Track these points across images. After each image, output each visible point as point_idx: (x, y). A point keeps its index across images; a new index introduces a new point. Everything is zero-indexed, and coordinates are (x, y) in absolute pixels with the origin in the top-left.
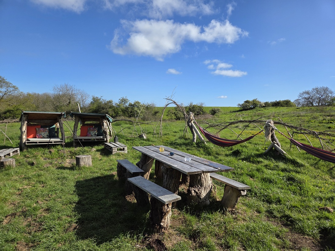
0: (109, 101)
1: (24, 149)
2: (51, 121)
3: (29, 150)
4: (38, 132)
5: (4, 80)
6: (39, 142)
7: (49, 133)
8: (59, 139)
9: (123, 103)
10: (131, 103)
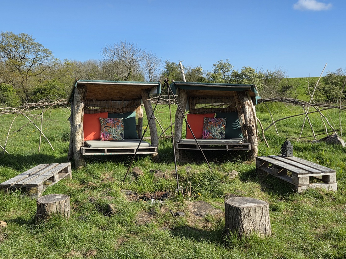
0: (196, 69)
1: (78, 165)
2: (127, 102)
3: (89, 166)
4: (103, 127)
5: (32, 40)
6: (109, 151)
7: (124, 130)
8: (147, 144)
9: (221, 71)
10: (236, 71)
